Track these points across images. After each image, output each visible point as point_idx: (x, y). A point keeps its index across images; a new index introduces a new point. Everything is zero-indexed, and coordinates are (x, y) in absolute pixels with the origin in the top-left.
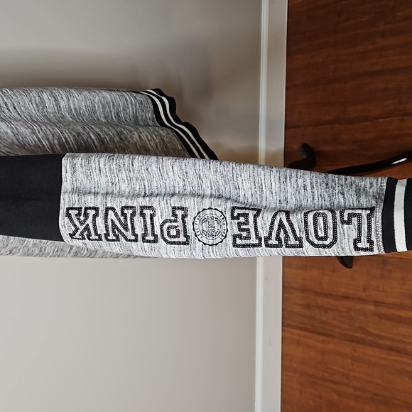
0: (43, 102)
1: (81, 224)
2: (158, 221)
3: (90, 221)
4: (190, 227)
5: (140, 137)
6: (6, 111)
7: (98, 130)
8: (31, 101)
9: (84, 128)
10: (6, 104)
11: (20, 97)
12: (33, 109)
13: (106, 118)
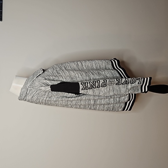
0: (78, 64)
1: (85, 86)
2: (101, 83)
3: (87, 85)
4: (107, 83)
5: (105, 73)
6: (68, 67)
7: (92, 72)
8: (75, 64)
9: (88, 71)
10: (68, 65)
11: (72, 64)
12: (75, 66)
13: (96, 67)
